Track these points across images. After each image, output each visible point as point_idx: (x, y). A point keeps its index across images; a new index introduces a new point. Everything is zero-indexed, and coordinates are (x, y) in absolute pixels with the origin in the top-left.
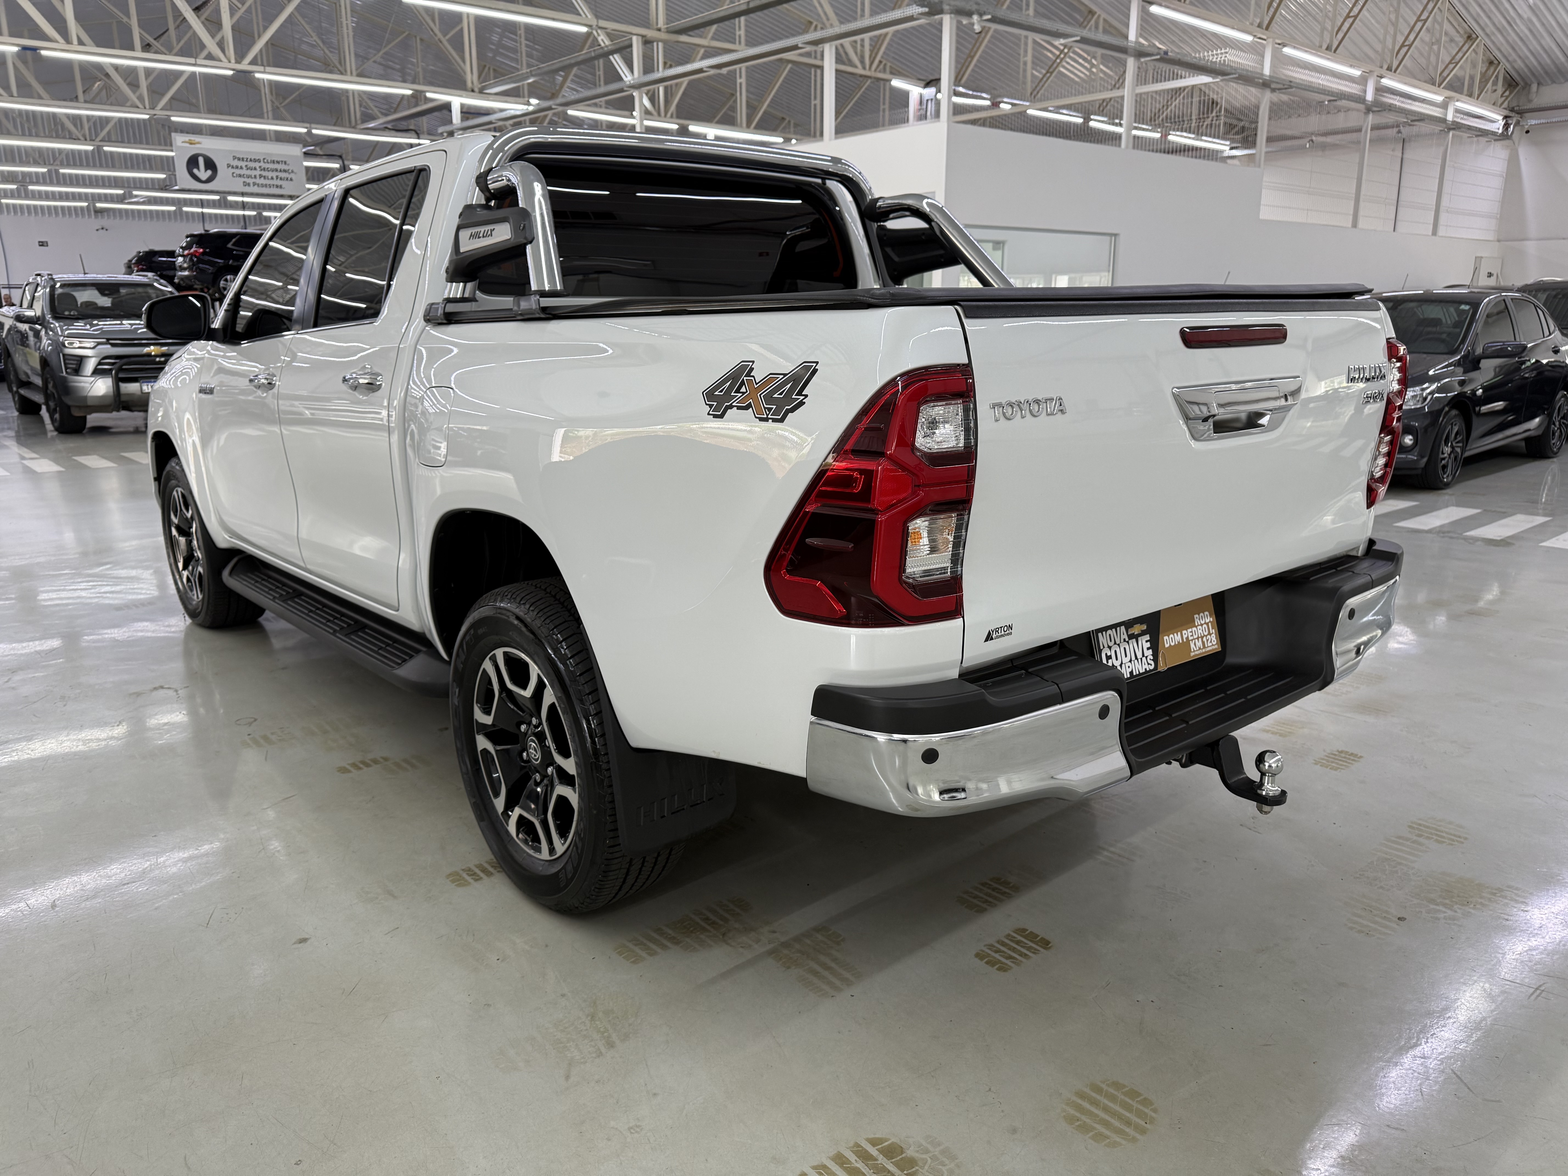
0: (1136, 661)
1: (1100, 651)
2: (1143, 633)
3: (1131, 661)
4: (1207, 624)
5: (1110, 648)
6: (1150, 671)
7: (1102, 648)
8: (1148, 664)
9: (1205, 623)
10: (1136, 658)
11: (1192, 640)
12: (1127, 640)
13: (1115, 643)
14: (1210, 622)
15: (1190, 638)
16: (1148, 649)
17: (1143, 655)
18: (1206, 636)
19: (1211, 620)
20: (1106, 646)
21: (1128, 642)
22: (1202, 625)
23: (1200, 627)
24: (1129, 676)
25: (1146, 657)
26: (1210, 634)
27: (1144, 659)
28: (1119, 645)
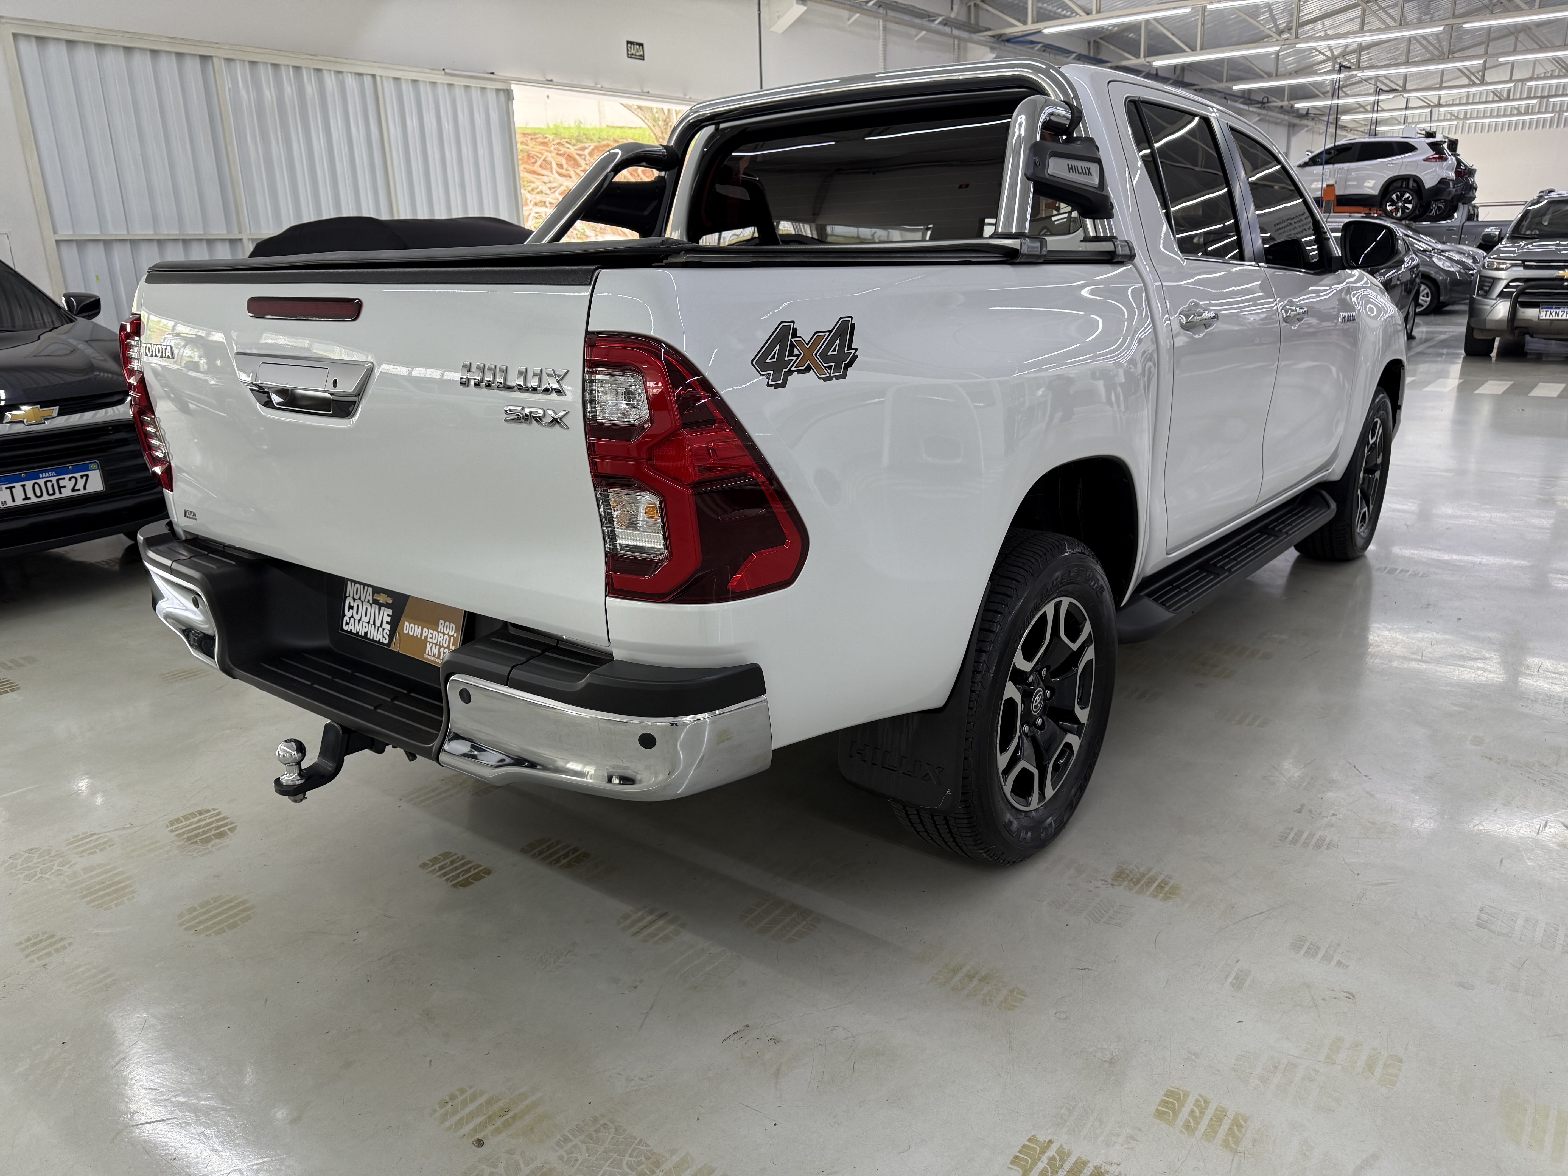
0: (373, 626)
1: (346, 597)
2: (387, 606)
3: (368, 623)
4: (450, 637)
5: (354, 600)
6: (383, 643)
7: (347, 595)
8: (383, 637)
9: (448, 634)
10: (374, 623)
11: (430, 643)
12: (371, 602)
13: (360, 599)
14: (453, 636)
15: (429, 640)
16: (387, 623)
17: (381, 626)
18: (445, 648)
19: (455, 635)
20: (351, 596)
21: (371, 605)
22: (444, 634)
23: (442, 635)
24: (363, 635)
25: (384, 629)
26: (448, 647)
27: (381, 629)
28: (362, 602)
